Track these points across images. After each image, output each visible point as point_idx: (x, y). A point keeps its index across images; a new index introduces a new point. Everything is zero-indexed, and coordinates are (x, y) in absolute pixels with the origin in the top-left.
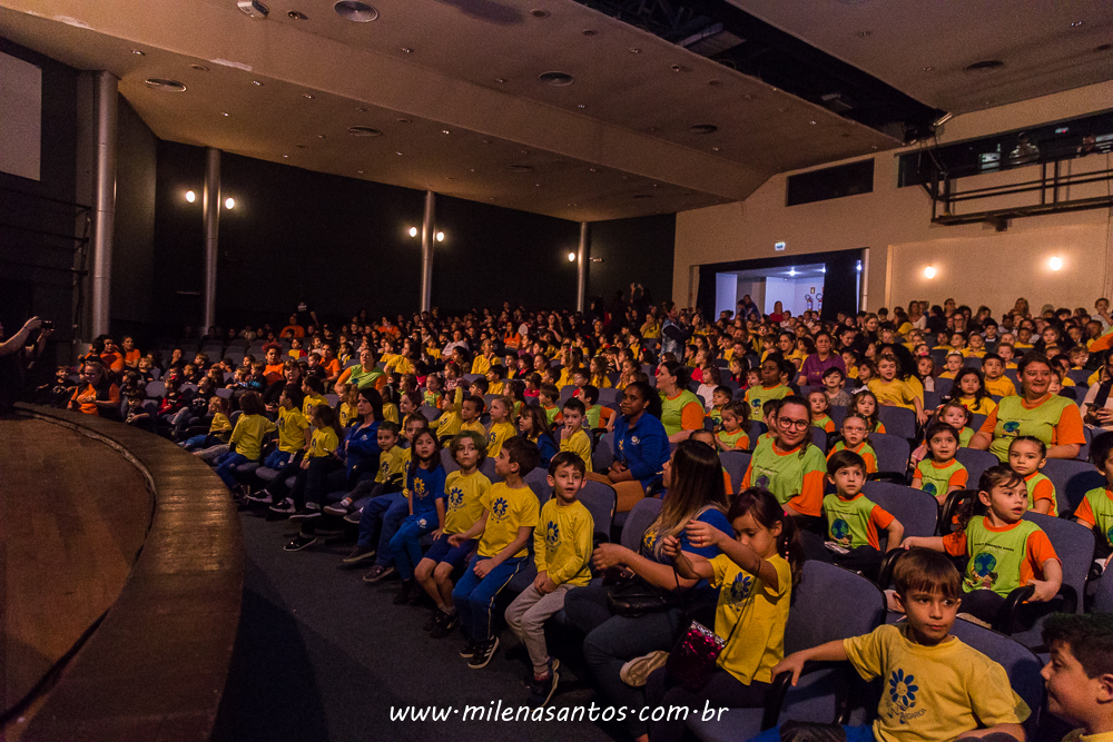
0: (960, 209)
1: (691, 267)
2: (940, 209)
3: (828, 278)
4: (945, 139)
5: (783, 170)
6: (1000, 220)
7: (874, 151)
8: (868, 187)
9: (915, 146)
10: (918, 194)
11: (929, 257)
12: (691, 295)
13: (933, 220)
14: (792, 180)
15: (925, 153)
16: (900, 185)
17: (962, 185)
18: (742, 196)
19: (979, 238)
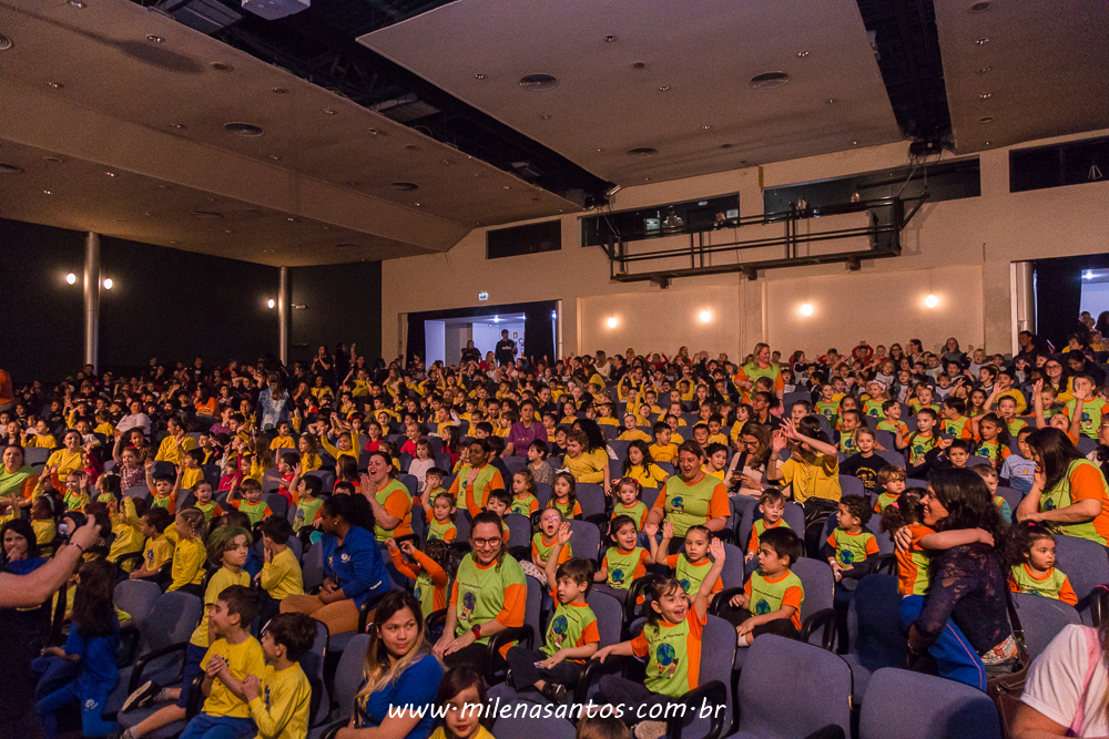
0: (633, 268)
1: (400, 315)
2: (617, 270)
3: (527, 323)
4: (617, 207)
5: (482, 225)
6: (663, 279)
7: (561, 213)
8: (556, 245)
9: (593, 211)
10: (597, 253)
11: (611, 309)
12: (401, 343)
13: (612, 278)
14: (491, 235)
15: (601, 217)
16: (583, 245)
17: (633, 247)
18: (446, 247)
19: (647, 293)
